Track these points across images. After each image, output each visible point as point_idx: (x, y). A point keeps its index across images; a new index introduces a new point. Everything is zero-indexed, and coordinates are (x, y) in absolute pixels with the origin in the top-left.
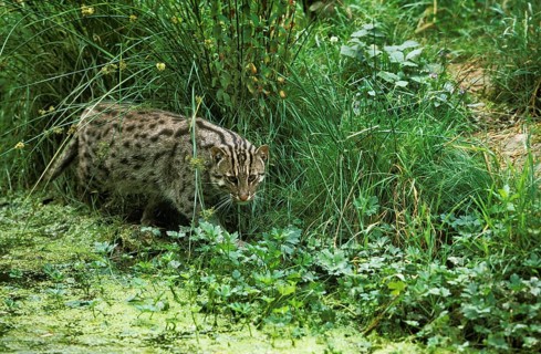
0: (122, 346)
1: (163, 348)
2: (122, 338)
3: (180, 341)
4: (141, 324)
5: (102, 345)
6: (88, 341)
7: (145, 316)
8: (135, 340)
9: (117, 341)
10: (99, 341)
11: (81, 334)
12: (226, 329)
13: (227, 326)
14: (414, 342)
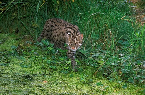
0: (15, 78)
1: (28, 79)
2: (16, 75)
3: (33, 77)
4: (23, 71)
5: (9, 77)
6: (5, 76)
7: (24, 69)
8: (20, 76)
9: (14, 76)
10: (8, 76)
11: (3, 74)
12: (49, 74)
13: (49, 73)
14: (106, 80)
